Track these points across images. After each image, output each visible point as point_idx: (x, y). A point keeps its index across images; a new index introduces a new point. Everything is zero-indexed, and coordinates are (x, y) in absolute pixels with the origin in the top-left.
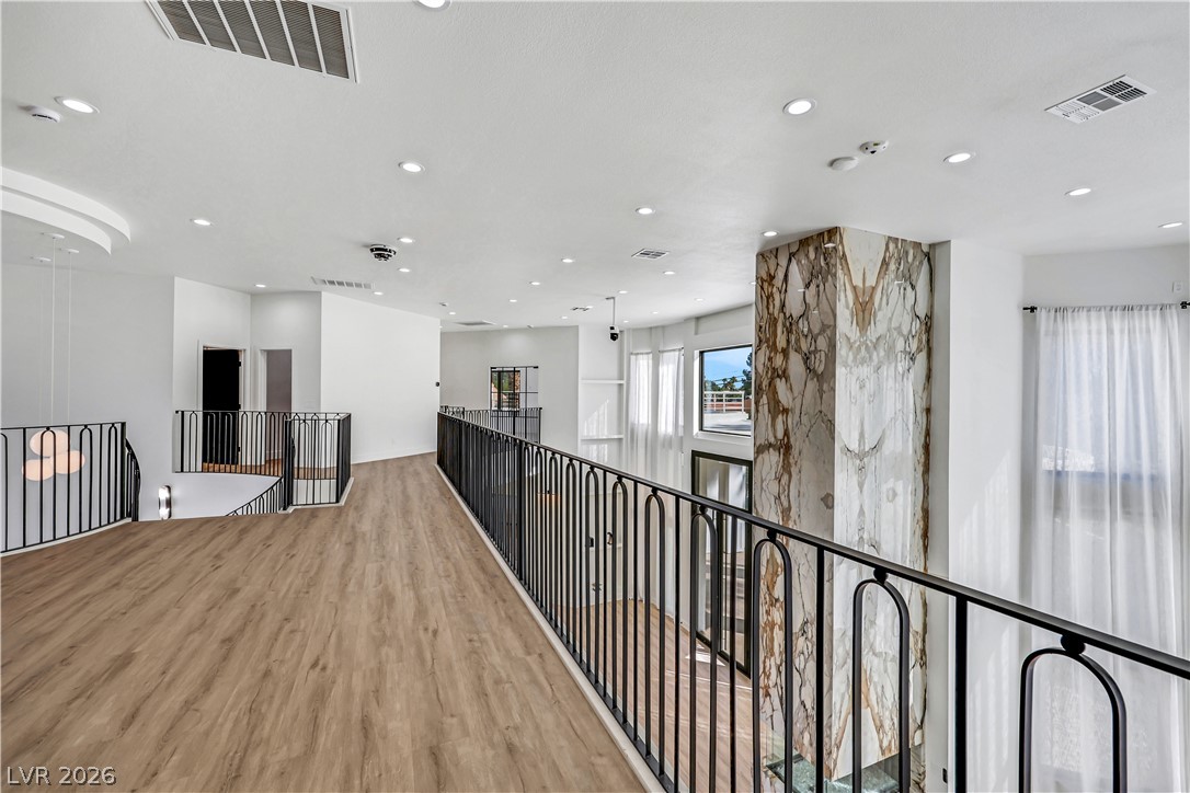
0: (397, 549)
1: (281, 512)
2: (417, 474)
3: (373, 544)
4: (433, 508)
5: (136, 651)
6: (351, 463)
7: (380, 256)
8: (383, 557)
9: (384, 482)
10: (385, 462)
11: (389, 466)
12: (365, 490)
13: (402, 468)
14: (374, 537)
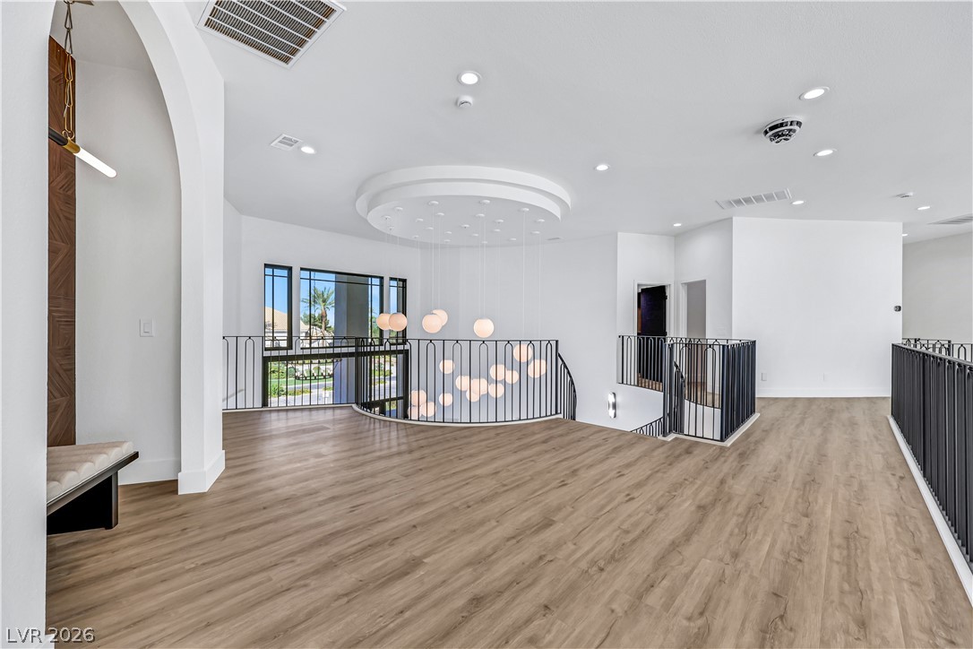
0: (766, 548)
1: (661, 437)
2: (853, 424)
3: (734, 520)
4: (862, 487)
5: (425, 561)
6: (756, 396)
7: (777, 135)
8: (735, 555)
9: (798, 426)
10: (811, 400)
11: (814, 407)
12: (766, 432)
13: (832, 411)
14: (741, 510)
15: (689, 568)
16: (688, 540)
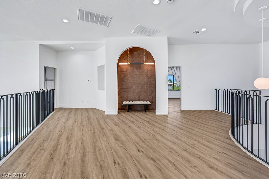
15: (77, 151)
16: (82, 159)
